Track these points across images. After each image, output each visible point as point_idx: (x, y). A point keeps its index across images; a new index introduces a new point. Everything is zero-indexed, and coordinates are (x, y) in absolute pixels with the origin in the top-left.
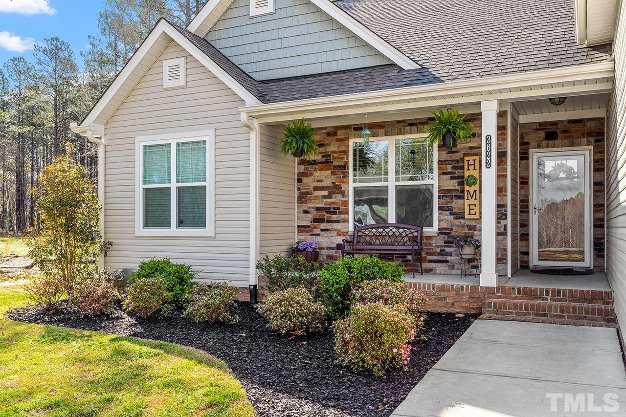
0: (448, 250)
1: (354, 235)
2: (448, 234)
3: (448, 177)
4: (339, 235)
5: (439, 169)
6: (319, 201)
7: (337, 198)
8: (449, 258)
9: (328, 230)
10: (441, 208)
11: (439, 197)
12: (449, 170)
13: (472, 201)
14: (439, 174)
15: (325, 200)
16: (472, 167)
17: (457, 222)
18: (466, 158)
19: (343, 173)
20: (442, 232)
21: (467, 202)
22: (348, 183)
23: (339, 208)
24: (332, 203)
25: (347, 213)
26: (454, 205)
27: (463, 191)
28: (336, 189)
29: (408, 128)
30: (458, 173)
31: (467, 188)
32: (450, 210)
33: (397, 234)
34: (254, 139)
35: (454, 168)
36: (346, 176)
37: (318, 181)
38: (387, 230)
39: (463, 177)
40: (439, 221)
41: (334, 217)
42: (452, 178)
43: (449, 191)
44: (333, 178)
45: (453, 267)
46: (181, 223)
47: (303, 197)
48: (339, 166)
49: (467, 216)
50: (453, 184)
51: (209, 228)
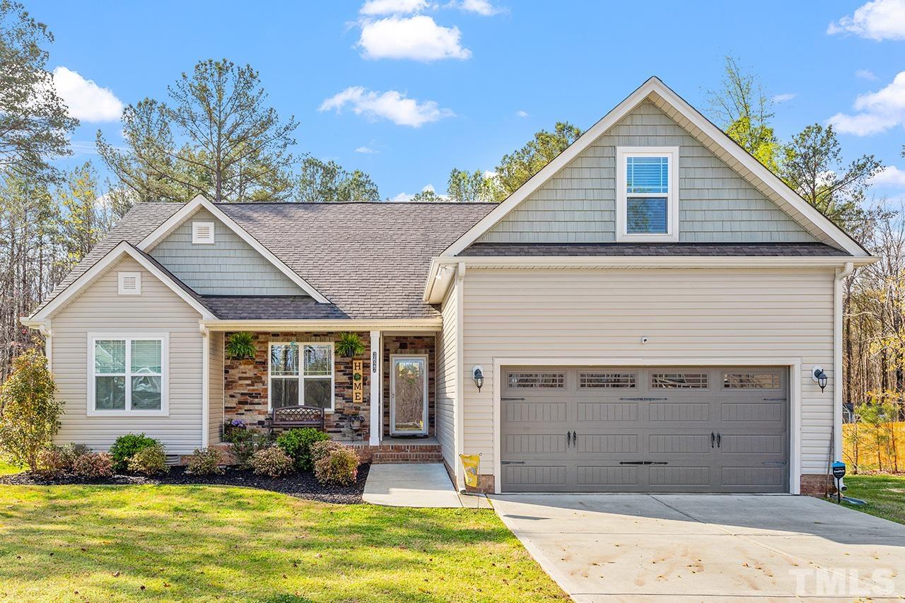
0: (341, 424)
1: (273, 415)
2: (342, 413)
3: (342, 373)
4: (259, 414)
5: (336, 368)
6: (243, 388)
7: (258, 386)
8: (342, 429)
9: (251, 410)
10: (336, 395)
11: (336, 387)
12: (342, 369)
13: (358, 391)
14: (336, 371)
15: (249, 388)
16: (358, 368)
17: (347, 405)
18: (354, 362)
19: (263, 367)
20: (337, 411)
21: (354, 391)
22: (267, 374)
23: (260, 394)
24: (253, 390)
25: (267, 397)
26: (345, 393)
27: (352, 384)
28: (257, 379)
29: (314, 338)
30: (348, 371)
31: (354, 382)
32: (343, 396)
33: (306, 413)
34: (206, 342)
35: (345, 367)
36: (265, 370)
37: (242, 373)
38: (299, 410)
39: (352, 374)
40: (336, 404)
41: (256, 400)
42: (344, 374)
43: (342, 383)
44: (256, 371)
45: (344, 435)
46: (135, 405)
47: (229, 385)
48: (260, 362)
49: (354, 401)
50: (345, 379)
51: (164, 410)
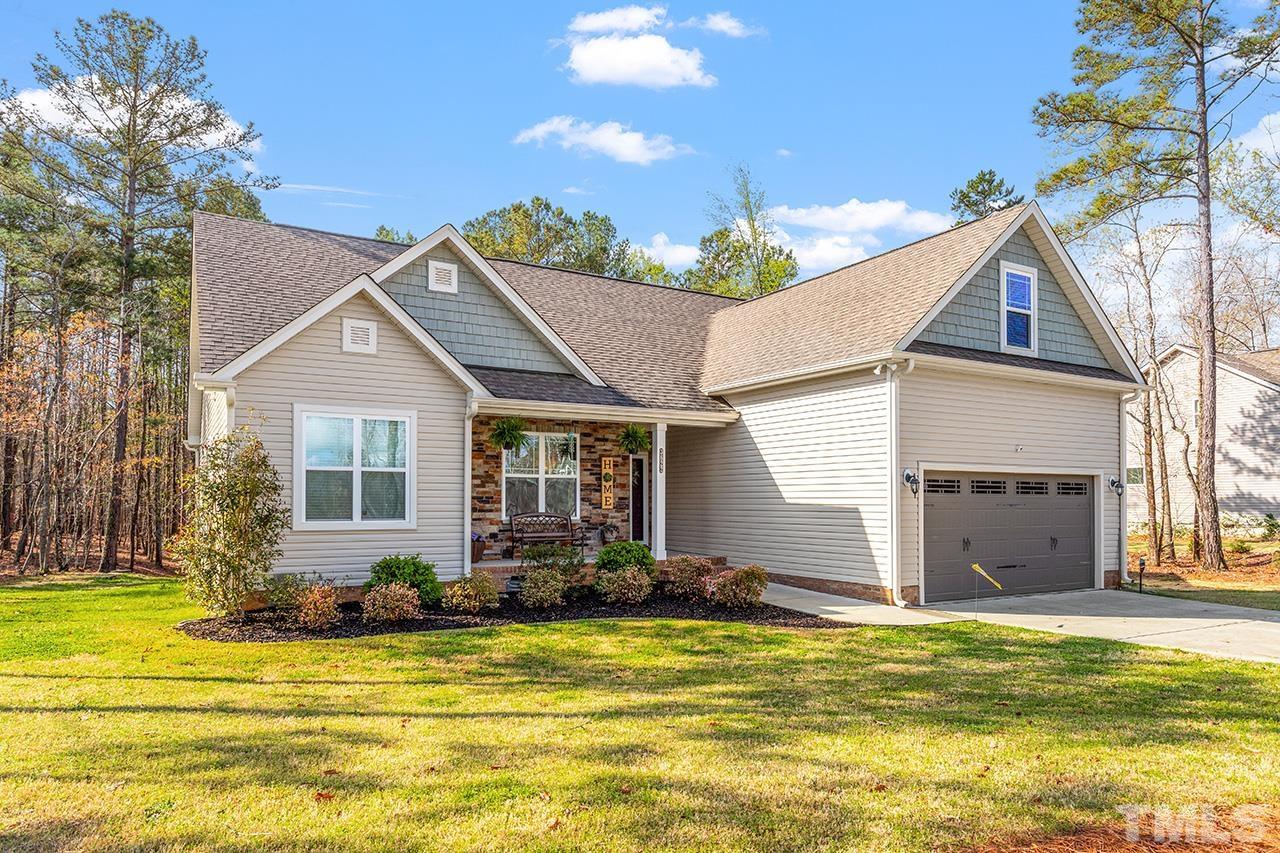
0: (588, 535)
1: (511, 524)
2: (588, 521)
3: (588, 473)
4: (491, 524)
5: (581, 466)
7: (490, 488)
8: (588, 542)
9: (480, 519)
10: (582, 499)
11: (581, 490)
12: (590, 467)
13: (608, 494)
14: (581, 470)
15: (478, 489)
16: (607, 466)
17: (594, 511)
18: (604, 459)
19: (496, 463)
20: (584, 519)
21: (604, 495)
22: (501, 472)
23: (492, 498)
24: (485, 492)
25: (500, 502)
26: (592, 497)
27: (600, 486)
28: (488, 478)
29: (557, 427)
30: (596, 470)
31: (604, 483)
32: (589, 500)
33: (550, 522)
35: (592, 465)
36: (499, 466)
38: (541, 518)
39: (600, 474)
40: (581, 510)
41: (488, 506)
42: (591, 474)
43: (589, 485)
44: (486, 467)
45: (591, 549)
46: (365, 515)
48: (492, 456)
49: (604, 507)
50: (591, 480)
51: (410, 521)
